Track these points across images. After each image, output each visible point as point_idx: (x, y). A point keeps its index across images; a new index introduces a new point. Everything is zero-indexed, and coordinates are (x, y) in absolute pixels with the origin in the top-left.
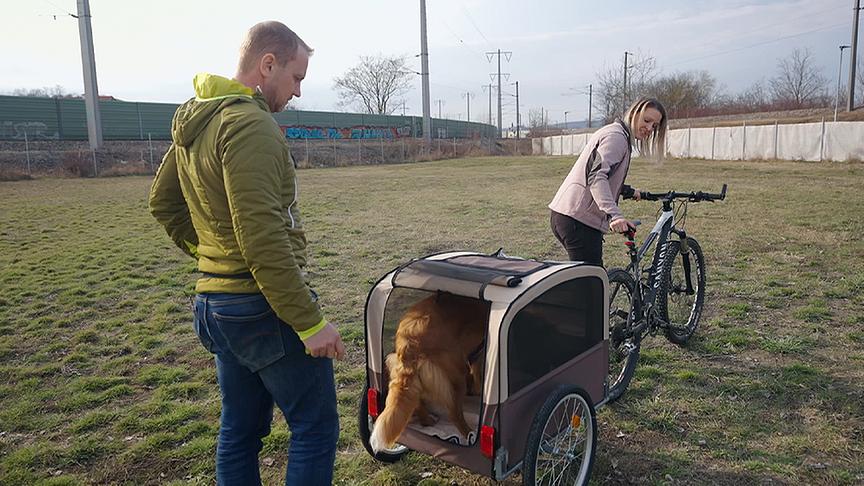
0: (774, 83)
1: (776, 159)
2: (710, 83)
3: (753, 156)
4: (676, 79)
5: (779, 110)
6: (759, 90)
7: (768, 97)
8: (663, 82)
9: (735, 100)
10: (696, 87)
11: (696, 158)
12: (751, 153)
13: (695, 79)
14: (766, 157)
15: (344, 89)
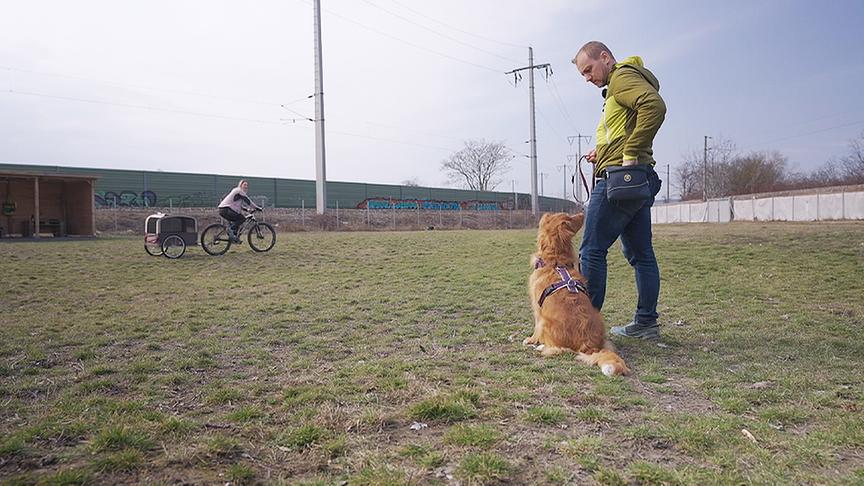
0: (845, 161)
1: (845, 220)
2: (783, 162)
3: (826, 217)
4: (751, 158)
5: (848, 185)
6: (831, 167)
7: (840, 173)
8: (738, 161)
9: (809, 177)
10: (770, 166)
11: (779, 221)
12: (824, 215)
13: (768, 159)
14: (835, 218)
15: (450, 170)
